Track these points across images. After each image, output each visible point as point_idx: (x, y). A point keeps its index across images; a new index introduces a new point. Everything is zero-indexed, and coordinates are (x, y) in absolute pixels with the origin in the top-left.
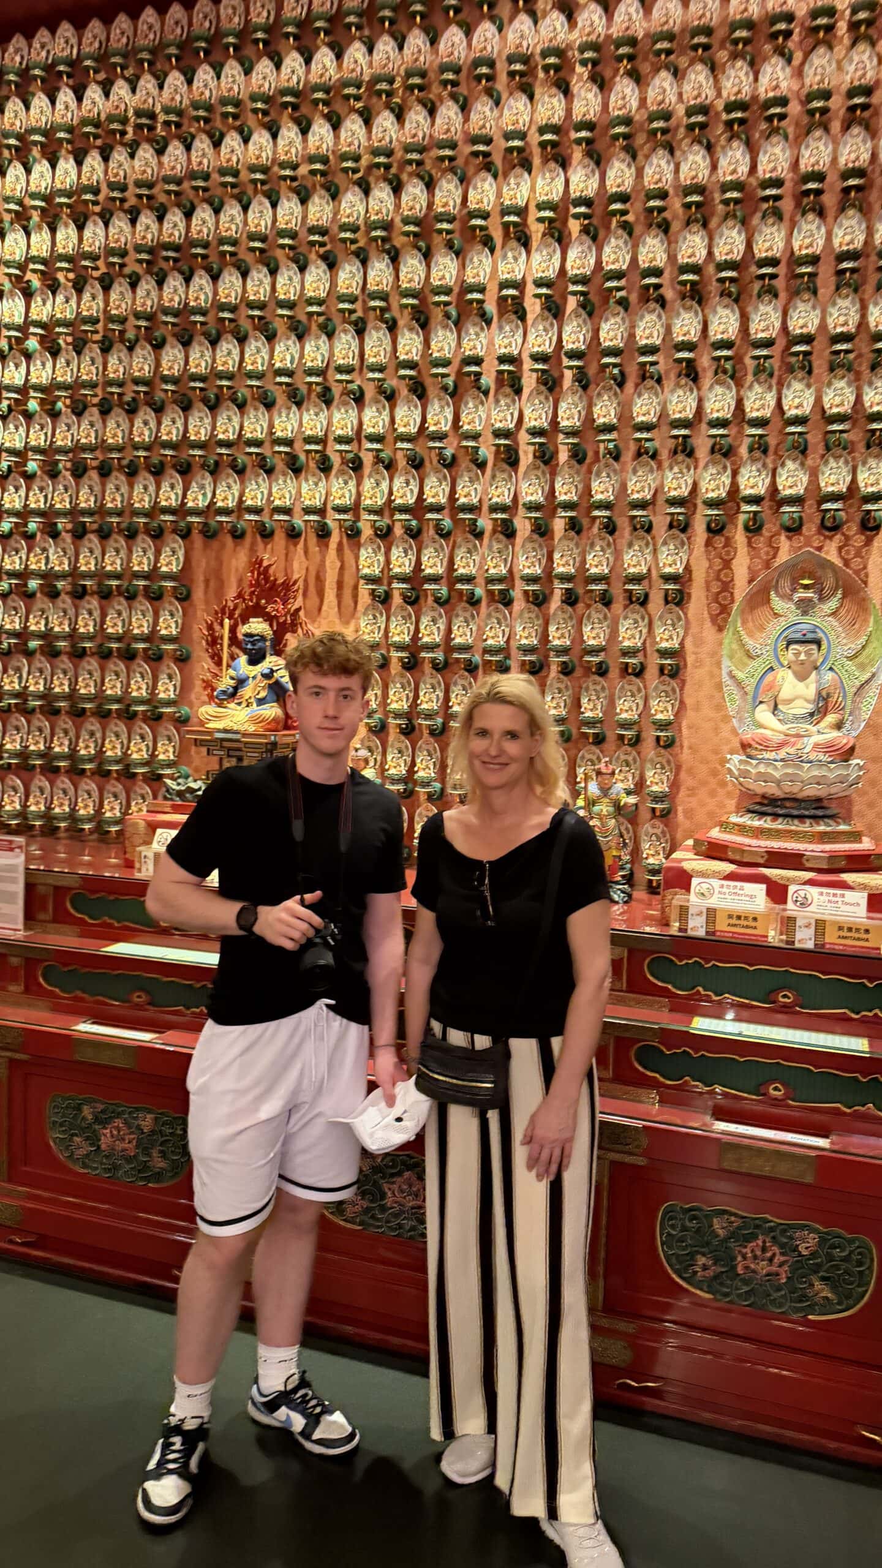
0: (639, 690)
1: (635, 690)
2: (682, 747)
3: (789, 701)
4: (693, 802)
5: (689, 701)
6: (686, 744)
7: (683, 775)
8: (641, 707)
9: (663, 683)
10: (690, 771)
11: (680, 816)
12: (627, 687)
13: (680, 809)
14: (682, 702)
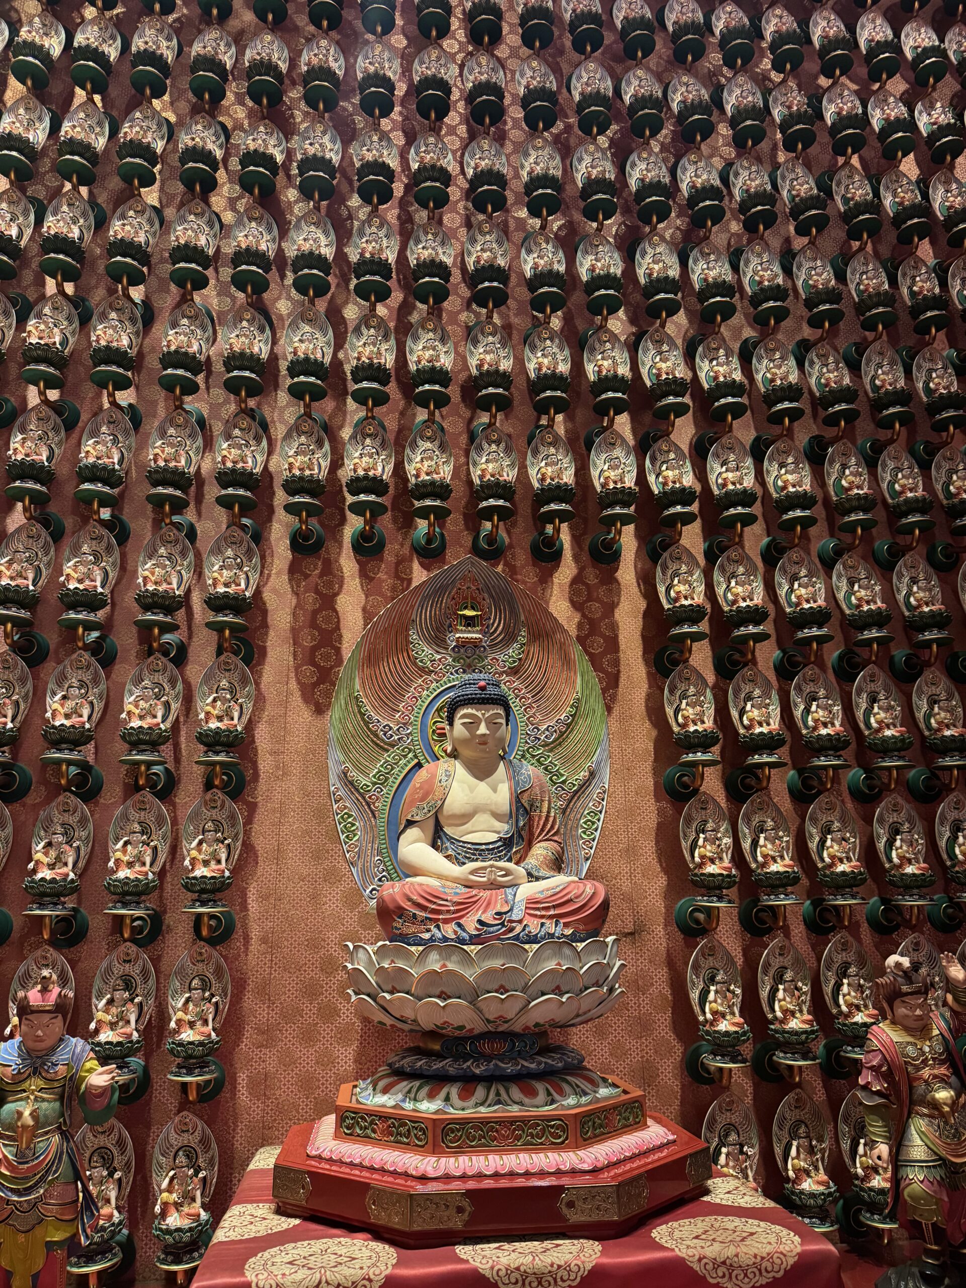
0: (160, 821)
1: (150, 819)
2: (247, 939)
3: (465, 818)
4: (270, 1060)
5: (260, 843)
6: (255, 933)
7: (249, 1000)
8: (162, 857)
9: (211, 805)
10: (263, 991)
11: (243, 1095)
12: (133, 814)
13: (242, 1078)
14: (248, 847)
